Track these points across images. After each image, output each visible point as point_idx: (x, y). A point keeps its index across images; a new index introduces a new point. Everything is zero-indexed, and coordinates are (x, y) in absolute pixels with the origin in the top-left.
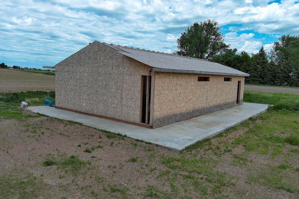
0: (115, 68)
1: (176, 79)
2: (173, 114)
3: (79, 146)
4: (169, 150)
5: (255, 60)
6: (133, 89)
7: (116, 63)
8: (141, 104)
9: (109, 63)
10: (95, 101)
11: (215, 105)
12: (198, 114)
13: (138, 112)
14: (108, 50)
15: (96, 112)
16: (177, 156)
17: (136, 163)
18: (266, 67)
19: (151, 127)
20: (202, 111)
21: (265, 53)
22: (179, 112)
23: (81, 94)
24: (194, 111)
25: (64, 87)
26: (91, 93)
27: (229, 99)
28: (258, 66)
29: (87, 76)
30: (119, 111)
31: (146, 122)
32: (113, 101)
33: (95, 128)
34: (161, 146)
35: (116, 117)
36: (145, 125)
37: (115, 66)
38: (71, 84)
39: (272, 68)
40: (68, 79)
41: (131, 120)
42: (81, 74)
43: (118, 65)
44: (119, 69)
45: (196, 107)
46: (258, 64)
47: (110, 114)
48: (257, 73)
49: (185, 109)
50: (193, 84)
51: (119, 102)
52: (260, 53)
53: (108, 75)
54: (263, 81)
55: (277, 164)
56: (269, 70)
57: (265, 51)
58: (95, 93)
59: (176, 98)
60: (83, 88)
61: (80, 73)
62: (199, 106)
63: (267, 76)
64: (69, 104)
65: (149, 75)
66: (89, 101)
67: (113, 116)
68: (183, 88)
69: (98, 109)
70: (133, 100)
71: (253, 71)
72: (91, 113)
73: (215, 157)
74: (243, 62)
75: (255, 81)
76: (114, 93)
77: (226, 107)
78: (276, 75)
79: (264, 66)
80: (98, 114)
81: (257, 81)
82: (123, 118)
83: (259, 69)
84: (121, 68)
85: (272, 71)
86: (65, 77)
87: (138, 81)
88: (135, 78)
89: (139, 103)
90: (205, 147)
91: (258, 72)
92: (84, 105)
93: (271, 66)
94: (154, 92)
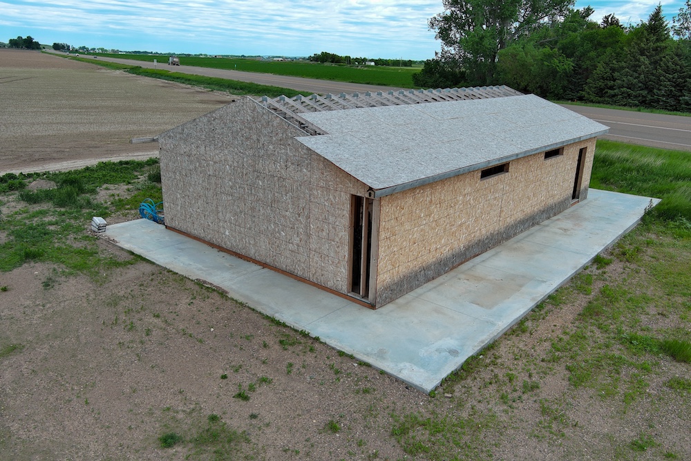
0: (292, 168)
1: (429, 192)
2: (420, 268)
3: (224, 377)
4: (407, 388)
5: (636, 43)
6: (331, 219)
7: (294, 155)
8: (349, 255)
9: (278, 153)
10: (250, 229)
11: (519, 219)
12: (476, 251)
13: (344, 271)
14: (275, 124)
15: (253, 253)
16: (422, 410)
17: (338, 435)
18: (661, 60)
19: (372, 306)
20: (487, 241)
21: (664, 24)
22: (434, 260)
23: (220, 209)
24: (468, 248)
25: (180, 186)
26: (241, 212)
27: (553, 196)
28: (642, 58)
29: (229, 172)
30: (302, 260)
31: (361, 294)
32: (289, 237)
33: (254, 310)
34: (390, 376)
35: (296, 271)
36: (358, 298)
37: (292, 164)
38: (197, 183)
39: (676, 65)
40: (188, 172)
41: (330, 284)
42: (218, 165)
43: (298, 161)
44: (301, 171)
45: (474, 236)
46: (642, 54)
47: (284, 262)
48: (638, 77)
49: (447, 250)
50: (468, 189)
51: (303, 242)
52: (650, 24)
53: (276, 178)
54: (649, 97)
55: (629, 434)
56: (667, 71)
57: (664, 20)
58: (250, 214)
59: (428, 232)
60: (224, 197)
61: (215, 162)
62: (480, 233)
63: (661, 85)
64: (195, 225)
65: (367, 196)
66: (237, 227)
67: (290, 268)
68: (444, 205)
69: (256, 248)
70: (333, 243)
71: (627, 72)
72: (243, 252)
73: (501, 409)
74: (605, 47)
75: (629, 96)
76: (290, 221)
77: (545, 215)
78: (684, 82)
79: (657, 58)
80: (258, 258)
81: (636, 97)
82: (311, 276)
83: (643, 66)
84: (304, 170)
85: (675, 71)
86: (181, 165)
87: (343, 204)
88: (337, 198)
89: (345, 252)
90: (483, 375)
91: (640, 74)
92: (227, 233)
93: (676, 58)
94: (378, 235)
